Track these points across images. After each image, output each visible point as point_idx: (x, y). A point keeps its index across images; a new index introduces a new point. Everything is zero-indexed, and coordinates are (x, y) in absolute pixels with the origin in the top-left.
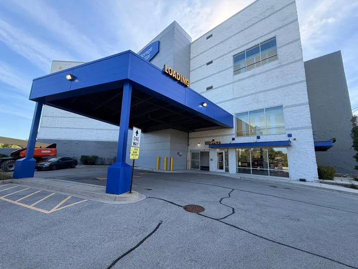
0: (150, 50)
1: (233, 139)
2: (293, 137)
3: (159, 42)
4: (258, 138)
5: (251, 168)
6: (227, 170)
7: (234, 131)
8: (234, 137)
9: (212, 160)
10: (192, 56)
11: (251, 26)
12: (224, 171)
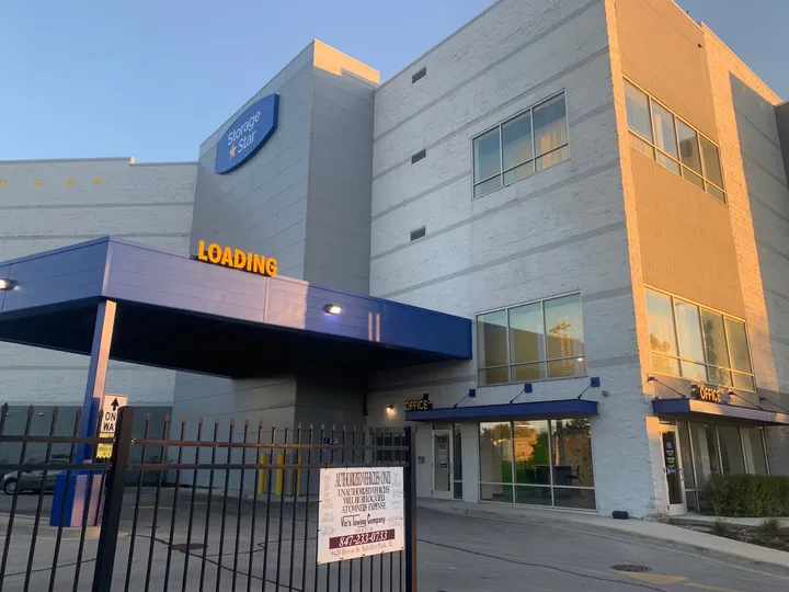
0: (255, 118)
1: (472, 393)
2: (603, 386)
3: (277, 98)
4: (528, 389)
5: (513, 484)
6: (458, 492)
7: (473, 366)
8: (473, 385)
9: (422, 460)
10: (379, 128)
11: (512, 53)
12: (450, 495)
